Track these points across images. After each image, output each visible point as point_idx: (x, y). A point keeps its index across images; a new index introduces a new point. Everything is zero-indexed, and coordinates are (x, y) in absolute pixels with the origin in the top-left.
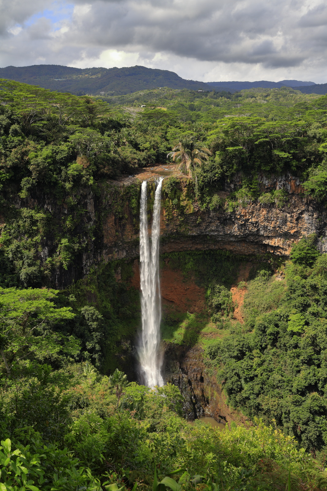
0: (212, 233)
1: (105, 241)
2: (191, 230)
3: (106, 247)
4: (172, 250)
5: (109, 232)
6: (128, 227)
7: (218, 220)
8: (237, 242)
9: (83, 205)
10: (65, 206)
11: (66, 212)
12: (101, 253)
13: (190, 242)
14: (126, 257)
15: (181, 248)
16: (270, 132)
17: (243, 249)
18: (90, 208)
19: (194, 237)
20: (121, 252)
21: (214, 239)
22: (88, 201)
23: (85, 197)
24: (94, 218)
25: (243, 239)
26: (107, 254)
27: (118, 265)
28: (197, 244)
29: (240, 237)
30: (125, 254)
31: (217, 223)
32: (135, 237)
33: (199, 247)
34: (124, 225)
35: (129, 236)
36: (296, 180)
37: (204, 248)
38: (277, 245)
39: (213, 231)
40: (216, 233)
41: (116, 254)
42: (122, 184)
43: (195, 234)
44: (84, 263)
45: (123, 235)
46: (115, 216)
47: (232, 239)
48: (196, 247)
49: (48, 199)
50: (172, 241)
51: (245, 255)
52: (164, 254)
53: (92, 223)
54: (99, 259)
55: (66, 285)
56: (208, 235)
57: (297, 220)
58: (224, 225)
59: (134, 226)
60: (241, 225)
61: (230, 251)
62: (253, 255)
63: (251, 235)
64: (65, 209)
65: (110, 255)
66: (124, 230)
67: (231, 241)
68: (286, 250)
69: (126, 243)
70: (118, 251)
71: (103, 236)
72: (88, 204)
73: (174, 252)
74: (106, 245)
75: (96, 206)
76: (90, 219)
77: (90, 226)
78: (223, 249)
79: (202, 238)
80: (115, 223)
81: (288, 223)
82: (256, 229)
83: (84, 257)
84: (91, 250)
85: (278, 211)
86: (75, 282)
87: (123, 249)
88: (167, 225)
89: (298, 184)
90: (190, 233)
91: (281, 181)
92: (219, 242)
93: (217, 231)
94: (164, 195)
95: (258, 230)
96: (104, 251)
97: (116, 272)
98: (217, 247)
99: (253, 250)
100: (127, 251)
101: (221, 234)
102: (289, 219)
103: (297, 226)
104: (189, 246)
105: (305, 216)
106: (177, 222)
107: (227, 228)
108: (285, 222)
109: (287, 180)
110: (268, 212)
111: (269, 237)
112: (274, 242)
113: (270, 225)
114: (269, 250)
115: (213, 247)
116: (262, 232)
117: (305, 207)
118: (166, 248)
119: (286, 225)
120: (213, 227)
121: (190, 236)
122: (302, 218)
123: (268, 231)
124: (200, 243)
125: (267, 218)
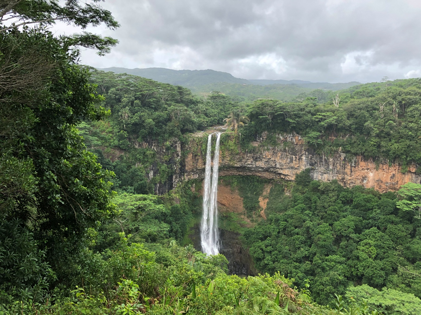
1: (187, 168)
2: (237, 163)
3: (186, 172)
4: (224, 175)
5: (189, 163)
6: (200, 160)
7: (252, 158)
8: (264, 171)
9: (175, 147)
10: (164, 147)
11: (164, 151)
12: (183, 175)
13: (235, 170)
14: (198, 177)
15: (230, 174)
16: (284, 109)
17: (266, 175)
18: (179, 149)
19: (238, 168)
20: (195, 175)
21: (249, 169)
22: (177, 145)
23: (176, 142)
24: (180, 155)
25: (267, 170)
26: (187, 176)
27: (193, 183)
28: (240, 172)
29: (265, 168)
31: (251, 160)
32: (203, 166)
33: (241, 173)
34: (198, 159)
35: (200, 166)
36: (299, 137)
37: (244, 174)
38: (287, 174)
39: (249, 164)
40: (251, 166)
41: (192, 176)
42: (197, 136)
43: (238, 166)
44: (174, 180)
45: (197, 165)
46: (193, 154)
47: (260, 170)
48: (239, 173)
49: (154, 143)
50: (225, 169)
51: (267, 179)
52: (220, 176)
53: (179, 158)
54: (183, 178)
55: (163, 193)
56: (246, 167)
57: (299, 159)
58: (256, 161)
59: (203, 160)
60: (266, 161)
61: (259, 176)
62: (273, 179)
63: (272, 167)
64: (164, 149)
65: (189, 177)
66: (197, 162)
67: (260, 171)
68: (292, 177)
69: (198, 170)
70: (194, 174)
71: (185, 165)
72: (177, 147)
73: (226, 176)
74: (187, 171)
75: (182, 148)
76: (178, 155)
77: (178, 159)
78: (255, 175)
79: (243, 168)
80: (193, 159)
81: (294, 162)
82: (274, 164)
83: (174, 177)
84: (178, 173)
85: (288, 154)
86: (168, 192)
87: (197, 173)
88: (223, 160)
89: (300, 139)
90: (236, 165)
91: (290, 137)
92: (252, 171)
93: (251, 164)
94: (221, 143)
95: (276, 165)
96: (186, 174)
97: (192, 187)
98: (251, 174)
99: (272, 176)
100: (199, 174)
101: (254, 166)
102: (294, 159)
103: (299, 163)
104: (235, 173)
105: (304, 158)
106: (229, 159)
107: (257, 163)
108: (292, 161)
109: (293, 136)
110: (282, 155)
111: (282, 169)
112: (285, 172)
113: (283, 162)
114: (282, 176)
115: (249, 174)
116: (278, 166)
117: (304, 152)
118: (222, 174)
119: (292, 163)
120: (249, 162)
121: (235, 167)
122: (302, 159)
123: (282, 165)
124: (241, 171)
125: (281, 158)
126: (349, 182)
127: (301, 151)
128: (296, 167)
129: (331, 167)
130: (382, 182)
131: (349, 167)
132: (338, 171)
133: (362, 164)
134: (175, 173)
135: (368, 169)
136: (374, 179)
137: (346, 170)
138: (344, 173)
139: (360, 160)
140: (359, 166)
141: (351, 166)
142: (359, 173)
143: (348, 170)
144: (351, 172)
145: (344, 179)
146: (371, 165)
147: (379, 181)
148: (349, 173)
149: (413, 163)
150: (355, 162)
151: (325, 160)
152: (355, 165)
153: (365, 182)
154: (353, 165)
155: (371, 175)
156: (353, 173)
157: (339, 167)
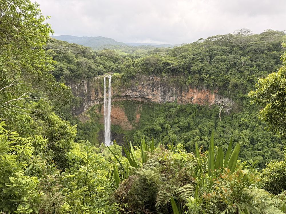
0: (129, 95)
1: (92, 98)
3: (92, 100)
5: (93, 95)
6: (100, 93)
7: (131, 90)
9: (83, 85)
11: (76, 88)
15: (119, 100)
17: (139, 100)
18: (86, 87)
21: (130, 97)
23: (83, 83)
24: (87, 90)
25: (140, 97)
29: (138, 96)
32: (102, 97)
34: (98, 92)
35: (100, 96)
36: (156, 76)
37: (127, 100)
39: (129, 94)
41: (96, 103)
42: (97, 78)
43: (123, 95)
44: (84, 106)
45: (98, 96)
46: (95, 89)
47: (136, 97)
49: (70, 83)
50: (115, 98)
51: (140, 102)
52: (112, 102)
55: (78, 114)
58: (133, 92)
59: (102, 93)
60: (139, 92)
61: (135, 100)
62: (143, 102)
63: (142, 95)
65: (94, 103)
66: (98, 94)
69: (99, 99)
71: (91, 96)
72: (85, 85)
73: (116, 101)
76: (85, 91)
77: (86, 93)
78: (133, 100)
79: (126, 96)
80: (95, 92)
81: (154, 91)
82: (144, 93)
83: (84, 104)
84: (87, 102)
85: (151, 87)
86: (81, 113)
87: (98, 101)
88: (114, 92)
89: (157, 78)
94: (112, 82)
96: (91, 102)
98: (131, 99)
99: (143, 100)
100: (99, 102)
101: (132, 95)
102: (154, 89)
103: (157, 92)
104: (122, 99)
105: (160, 88)
106: (117, 91)
108: (153, 91)
109: (153, 76)
110: (147, 87)
111: (148, 95)
112: (150, 97)
113: (148, 91)
114: (148, 100)
115: (129, 99)
116: (146, 94)
118: (113, 100)
119: (153, 92)
120: (129, 93)
121: (121, 96)
122: (158, 89)
123: (148, 94)
124: (125, 98)
125: (147, 89)
126: (184, 101)
127: (158, 84)
128: (156, 94)
129: (174, 93)
130: (201, 99)
131: (184, 92)
132: (178, 95)
133: (191, 90)
134: (85, 102)
135: (194, 93)
136: (197, 98)
137: (182, 94)
138: (182, 96)
139: (190, 88)
140: (189, 92)
141: (185, 92)
142: (189, 95)
143: (183, 94)
144: (185, 95)
145: (181, 99)
146: (196, 90)
147: (200, 99)
148: (184, 95)
149: (217, 88)
150: (187, 89)
151: (171, 89)
152: (187, 91)
153: (193, 100)
154: (186, 91)
155: (195, 96)
156: (186, 96)
157: (178, 93)
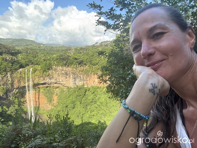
0: (47, 82)
1: (15, 87)
5: (16, 84)
6: (22, 82)
13: (41, 85)
17: (56, 85)
18: (9, 77)
23: (7, 74)
24: (11, 80)
25: (56, 83)
30: (22, 90)
31: (48, 79)
32: (24, 85)
35: (22, 85)
36: (68, 68)
37: (46, 86)
38: (65, 84)
42: (19, 71)
43: (42, 83)
45: (20, 84)
46: (18, 79)
50: (36, 85)
51: (57, 87)
53: (10, 82)
57: (69, 77)
60: (55, 79)
61: (53, 86)
63: (58, 82)
67: (53, 84)
68: (67, 85)
69: (22, 87)
71: (14, 85)
73: (37, 88)
75: (11, 77)
78: (51, 86)
80: (18, 81)
82: (59, 80)
84: (10, 90)
85: (65, 75)
88: (34, 81)
94: (33, 72)
96: (15, 90)
99: (59, 85)
101: (50, 82)
103: (70, 79)
105: (71, 76)
106: (37, 80)
107: (51, 80)
108: (66, 78)
109: (66, 68)
110: (62, 76)
111: (63, 82)
113: (63, 79)
114: (63, 85)
115: (48, 86)
116: (61, 81)
117: (71, 74)
118: (34, 87)
124: (44, 85)
126: (89, 84)
127: (70, 73)
128: (68, 80)
129: (82, 79)
131: (88, 78)
132: (84, 80)
133: (93, 76)
135: (95, 78)
136: (97, 82)
138: (87, 81)
141: (89, 78)
142: (92, 80)
145: (87, 83)
151: (80, 76)
153: (94, 83)
154: (90, 77)
155: (96, 80)
156: (90, 80)
157: (85, 78)
